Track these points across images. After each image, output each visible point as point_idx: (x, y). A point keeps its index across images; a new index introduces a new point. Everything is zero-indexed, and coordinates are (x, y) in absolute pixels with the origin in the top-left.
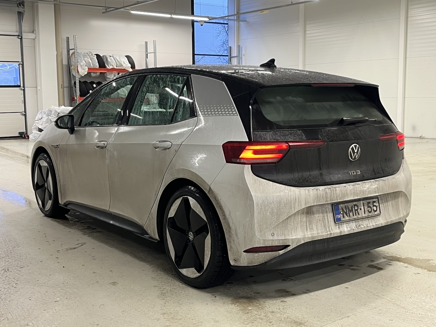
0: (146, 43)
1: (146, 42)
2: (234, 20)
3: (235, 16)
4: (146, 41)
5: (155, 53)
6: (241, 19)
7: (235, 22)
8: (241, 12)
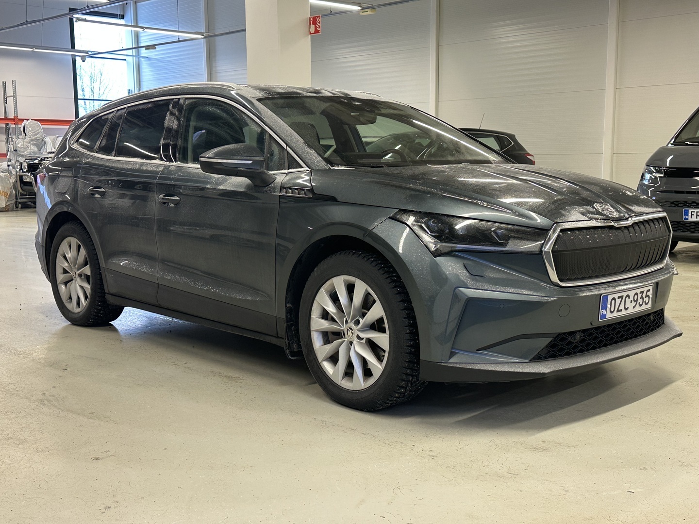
0: (4, 84)
1: (3, 82)
2: (133, 56)
3: (134, 50)
4: (5, 81)
5: (15, 96)
6: (142, 55)
7: (134, 58)
8: (142, 45)
